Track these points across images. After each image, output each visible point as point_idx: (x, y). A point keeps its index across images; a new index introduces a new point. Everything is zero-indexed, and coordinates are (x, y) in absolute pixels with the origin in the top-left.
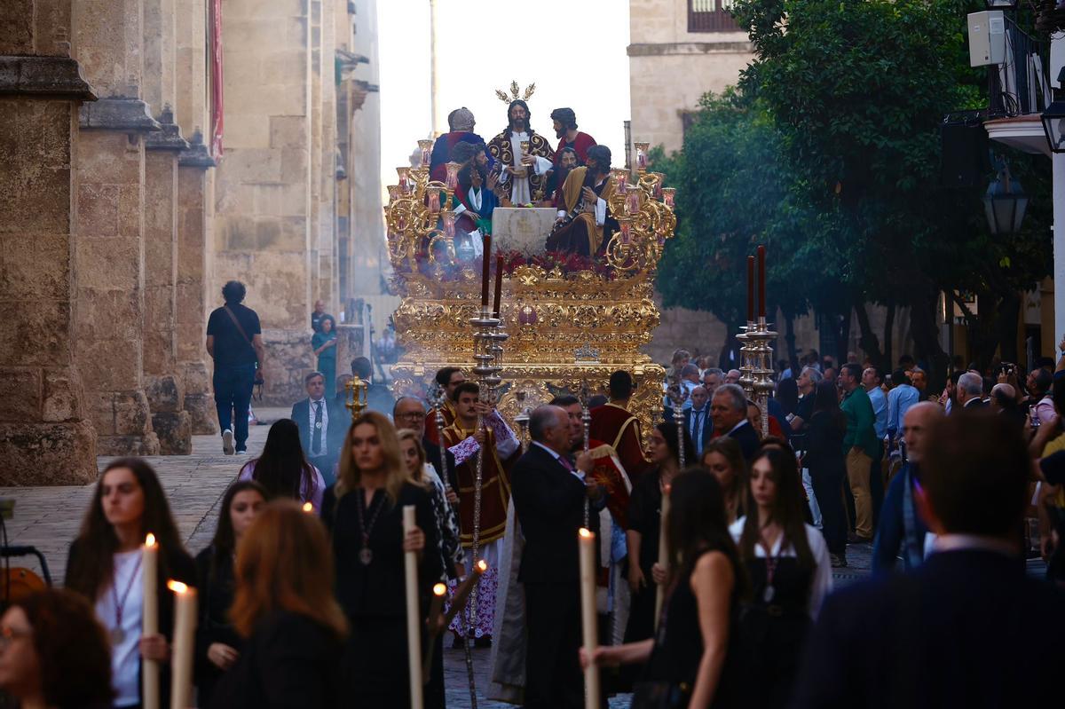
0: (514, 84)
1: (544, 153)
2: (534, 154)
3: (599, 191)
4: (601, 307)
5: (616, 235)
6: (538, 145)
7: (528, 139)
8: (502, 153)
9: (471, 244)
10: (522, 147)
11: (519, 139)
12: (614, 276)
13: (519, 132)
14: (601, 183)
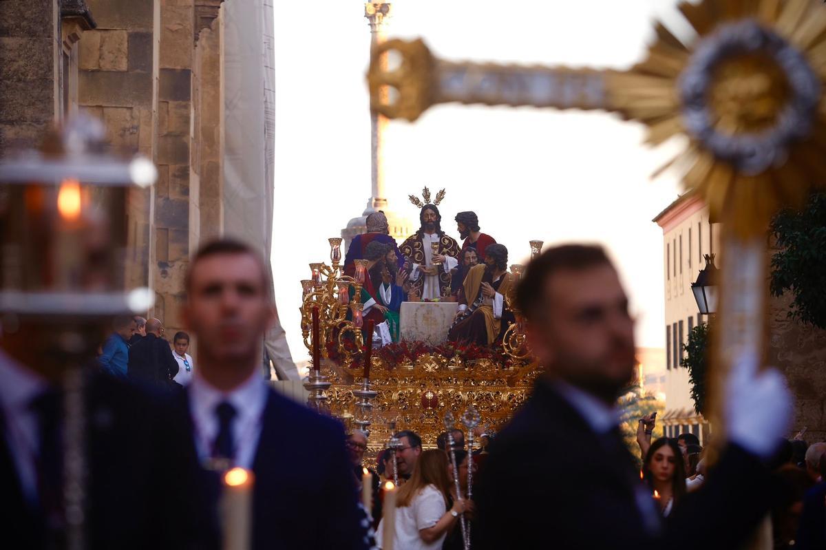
0: (426, 190)
1: (453, 253)
2: (443, 254)
3: (496, 287)
4: (498, 393)
5: (512, 326)
6: (446, 245)
7: (438, 240)
8: (414, 253)
9: (379, 335)
10: (433, 248)
11: (430, 240)
12: (509, 365)
13: (430, 233)
14: (498, 279)
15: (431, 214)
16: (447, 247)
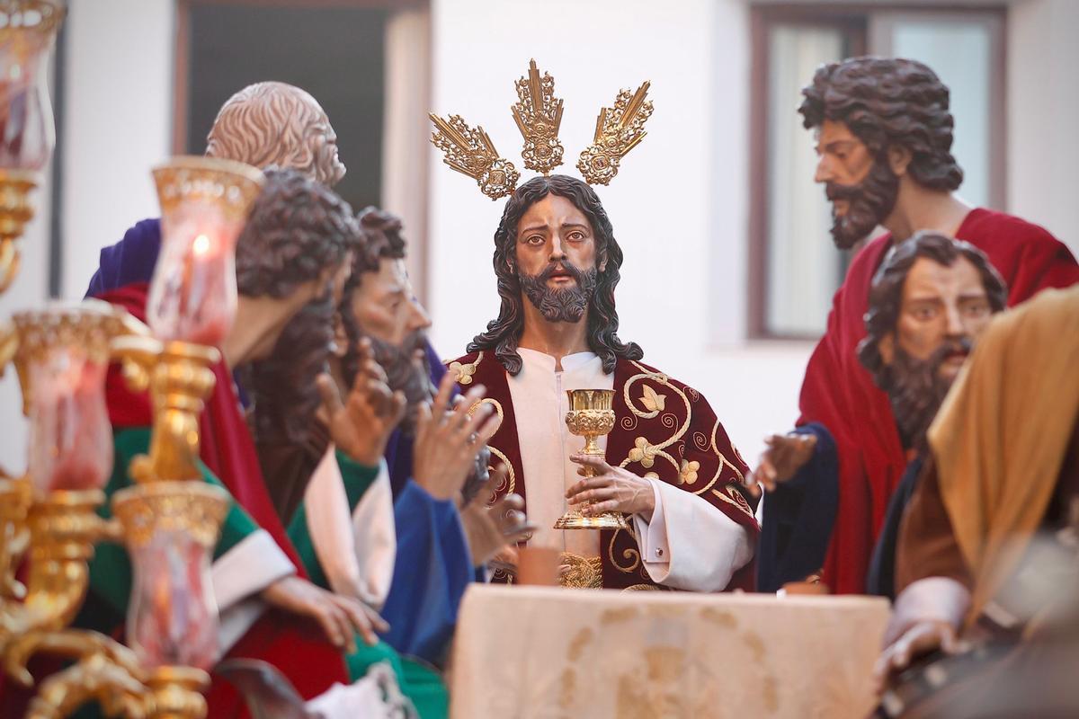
6: (651, 421)
15: (566, 229)
16: (655, 431)
